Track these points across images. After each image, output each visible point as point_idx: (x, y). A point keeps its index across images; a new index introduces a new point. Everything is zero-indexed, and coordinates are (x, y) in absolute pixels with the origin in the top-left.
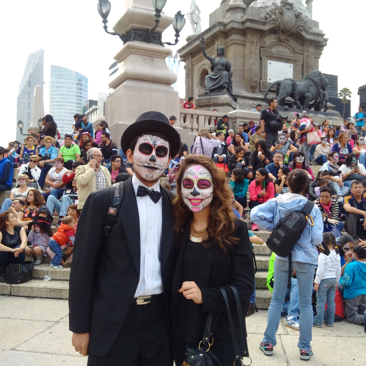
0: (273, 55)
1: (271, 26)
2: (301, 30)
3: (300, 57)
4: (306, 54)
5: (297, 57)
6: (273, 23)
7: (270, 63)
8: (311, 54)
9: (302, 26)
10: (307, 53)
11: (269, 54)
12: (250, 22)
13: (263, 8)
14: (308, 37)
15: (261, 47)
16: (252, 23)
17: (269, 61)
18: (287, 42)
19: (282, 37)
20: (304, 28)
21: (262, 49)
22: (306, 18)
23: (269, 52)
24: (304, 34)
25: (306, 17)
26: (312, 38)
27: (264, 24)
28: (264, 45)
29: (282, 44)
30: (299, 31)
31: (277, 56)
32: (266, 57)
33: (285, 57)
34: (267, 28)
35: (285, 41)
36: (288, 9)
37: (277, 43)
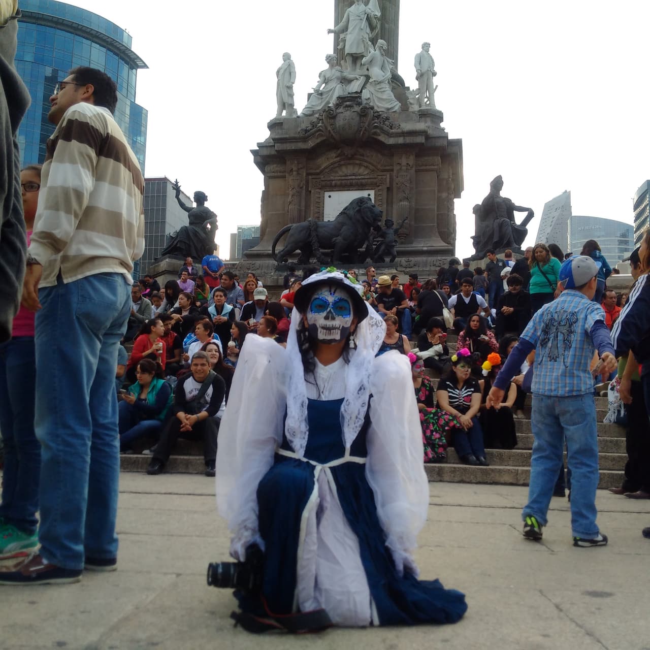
0: (331, 183)
1: (318, 141)
2: (375, 133)
3: (384, 177)
4: (396, 168)
5: (380, 177)
6: (322, 135)
7: (330, 197)
8: (404, 168)
9: (376, 127)
10: (398, 167)
11: (323, 183)
12: (279, 143)
13: (310, 115)
14: (391, 141)
15: (308, 174)
16: (283, 143)
17: (327, 194)
18: (362, 158)
19: (348, 151)
20: (382, 129)
21: (310, 177)
22: (390, 111)
23: (323, 179)
24: (382, 138)
25: (388, 109)
26: (401, 140)
27: (304, 139)
28: (318, 171)
29: (351, 162)
30: (373, 136)
31: (339, 183)
32: (320, 189)
33: (354, 181)
34: (310, 144)
35: (358, 157)
36: (347, 106)
37: (342, 162)
